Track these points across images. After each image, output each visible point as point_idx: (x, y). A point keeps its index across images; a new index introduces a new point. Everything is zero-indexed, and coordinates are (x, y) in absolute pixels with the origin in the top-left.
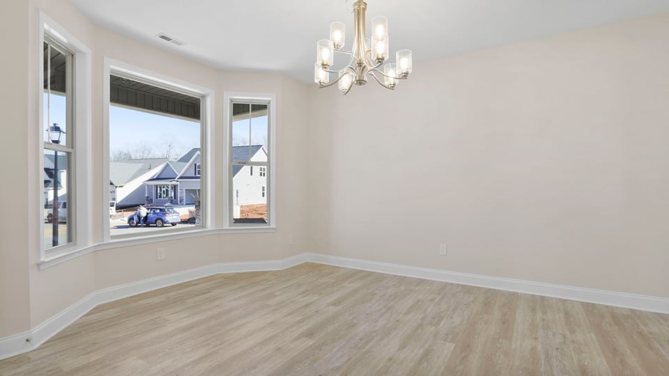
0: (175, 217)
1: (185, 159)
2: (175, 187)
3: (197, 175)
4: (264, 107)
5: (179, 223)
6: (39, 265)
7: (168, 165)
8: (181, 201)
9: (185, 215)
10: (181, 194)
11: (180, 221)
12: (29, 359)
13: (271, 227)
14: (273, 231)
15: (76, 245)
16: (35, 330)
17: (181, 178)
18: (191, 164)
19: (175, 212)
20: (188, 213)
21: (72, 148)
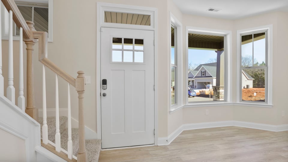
0: (194, 94)
1: (197, 69)
2: (193, 81)
3: (202, 76)
4: (263, 34)
5: (196, 96)
6: (170, 112)
7: (190, 72)
8: (195, 87)
9: (198, 93)
10: (196, 84)
11: (196, 95)
12: (168, 148)
13: (269, 104)
14: (271, 107)
15: (177, 105)
16: (169, 137)
17: (196, 77)
18: (200, 71)
19: (194, 91)
20: (199, 92)
21: (177, 65)
